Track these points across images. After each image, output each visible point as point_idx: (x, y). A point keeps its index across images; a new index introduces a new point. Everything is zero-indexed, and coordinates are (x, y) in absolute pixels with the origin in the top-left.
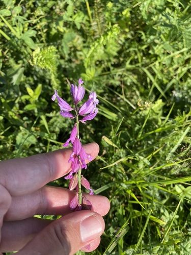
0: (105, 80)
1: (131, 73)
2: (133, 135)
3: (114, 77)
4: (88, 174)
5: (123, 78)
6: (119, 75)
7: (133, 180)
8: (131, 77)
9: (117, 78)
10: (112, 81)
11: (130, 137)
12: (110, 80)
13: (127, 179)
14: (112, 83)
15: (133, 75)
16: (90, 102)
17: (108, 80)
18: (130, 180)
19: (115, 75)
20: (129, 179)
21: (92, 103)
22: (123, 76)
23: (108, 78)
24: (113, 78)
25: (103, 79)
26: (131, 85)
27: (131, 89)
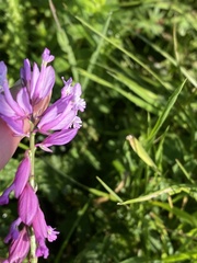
0: (127, 21)
1: (189, 8)
2: (192, 149)
3: (150, 13)
4: (78, 240)
5: (170, 18)
6: (161, 10)
7: (184, 251)
8: (189, 16)
9: (156, 16)
10: (143, 24)
11: (184, 151)
12: (139, 20)
13: (171, 251)
14: (142, 29)
15: (194, 13)
16: (65, 105)
17: (135, 21)
18: (177, 253)
19: (153, 9)
20: (175, 251)
21: (69, 108)
22: (169, 14)
23: (134, 17)
24: (147, 17)
25: (124, 17)
26: (187, 35)
27: (189, 45)
